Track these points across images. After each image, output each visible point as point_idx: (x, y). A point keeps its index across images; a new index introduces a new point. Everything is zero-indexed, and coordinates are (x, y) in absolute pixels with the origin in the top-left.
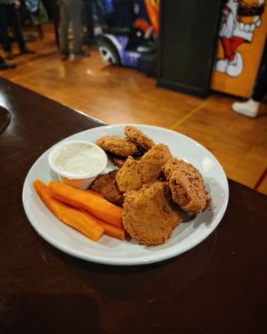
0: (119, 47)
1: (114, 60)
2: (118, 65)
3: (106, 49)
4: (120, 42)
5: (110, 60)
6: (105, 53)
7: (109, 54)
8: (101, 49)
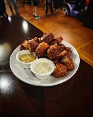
0: (71, 8)
1: (68, 14)
2: (69, 15)
3: (65, 9)
4: (71, 6)
5: (66, 13)
6: (65, 10)
7: (66, 11)
8: (63, 9)
